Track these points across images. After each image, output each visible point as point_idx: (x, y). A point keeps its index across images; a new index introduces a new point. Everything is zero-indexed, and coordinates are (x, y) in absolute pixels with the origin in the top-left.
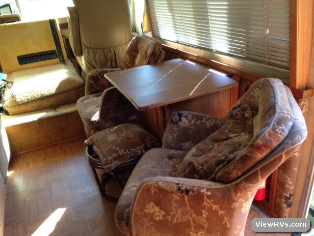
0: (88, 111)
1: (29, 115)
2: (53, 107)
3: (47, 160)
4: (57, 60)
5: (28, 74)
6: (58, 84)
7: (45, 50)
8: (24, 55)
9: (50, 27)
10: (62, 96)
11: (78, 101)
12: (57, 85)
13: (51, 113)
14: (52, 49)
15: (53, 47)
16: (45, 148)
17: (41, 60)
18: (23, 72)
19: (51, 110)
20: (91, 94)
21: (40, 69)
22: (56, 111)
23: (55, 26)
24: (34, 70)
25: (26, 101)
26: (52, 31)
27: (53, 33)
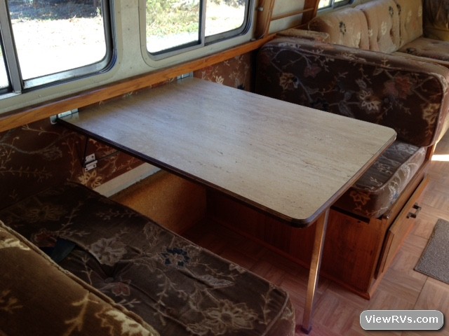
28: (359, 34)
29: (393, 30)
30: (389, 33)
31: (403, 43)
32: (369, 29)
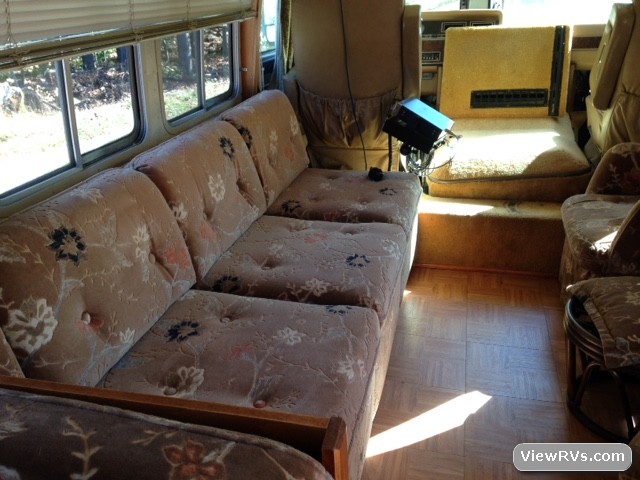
0: (588, 226)
1: (463, 202)
2: (509, 200)
3: (469, 295)
4: (545, 109)
5: (481, 128)
6: (534, 158)
7: (526, 87)
8: (485, 91)
9: (553, 43)
10: (535, 183)
11: (568, 202)
12: (530, 160)
13: (503, 211)
14: (540, 87)
15: (546, 84)
16: (470, 271)
17: (512, 106)
18: (472, 121)
19: (504, 206)
20: (600, 193)
21: (503, 122)
22: (513, 210)
23: (564, 41)
24: (492, 122)
25: (465, 176)
26: (554, 51)
27: (554, 55)
28: (143, 230)
29: (244, 180)
30: (236, 188)
31: (273, 195)
32: (171, 206)
